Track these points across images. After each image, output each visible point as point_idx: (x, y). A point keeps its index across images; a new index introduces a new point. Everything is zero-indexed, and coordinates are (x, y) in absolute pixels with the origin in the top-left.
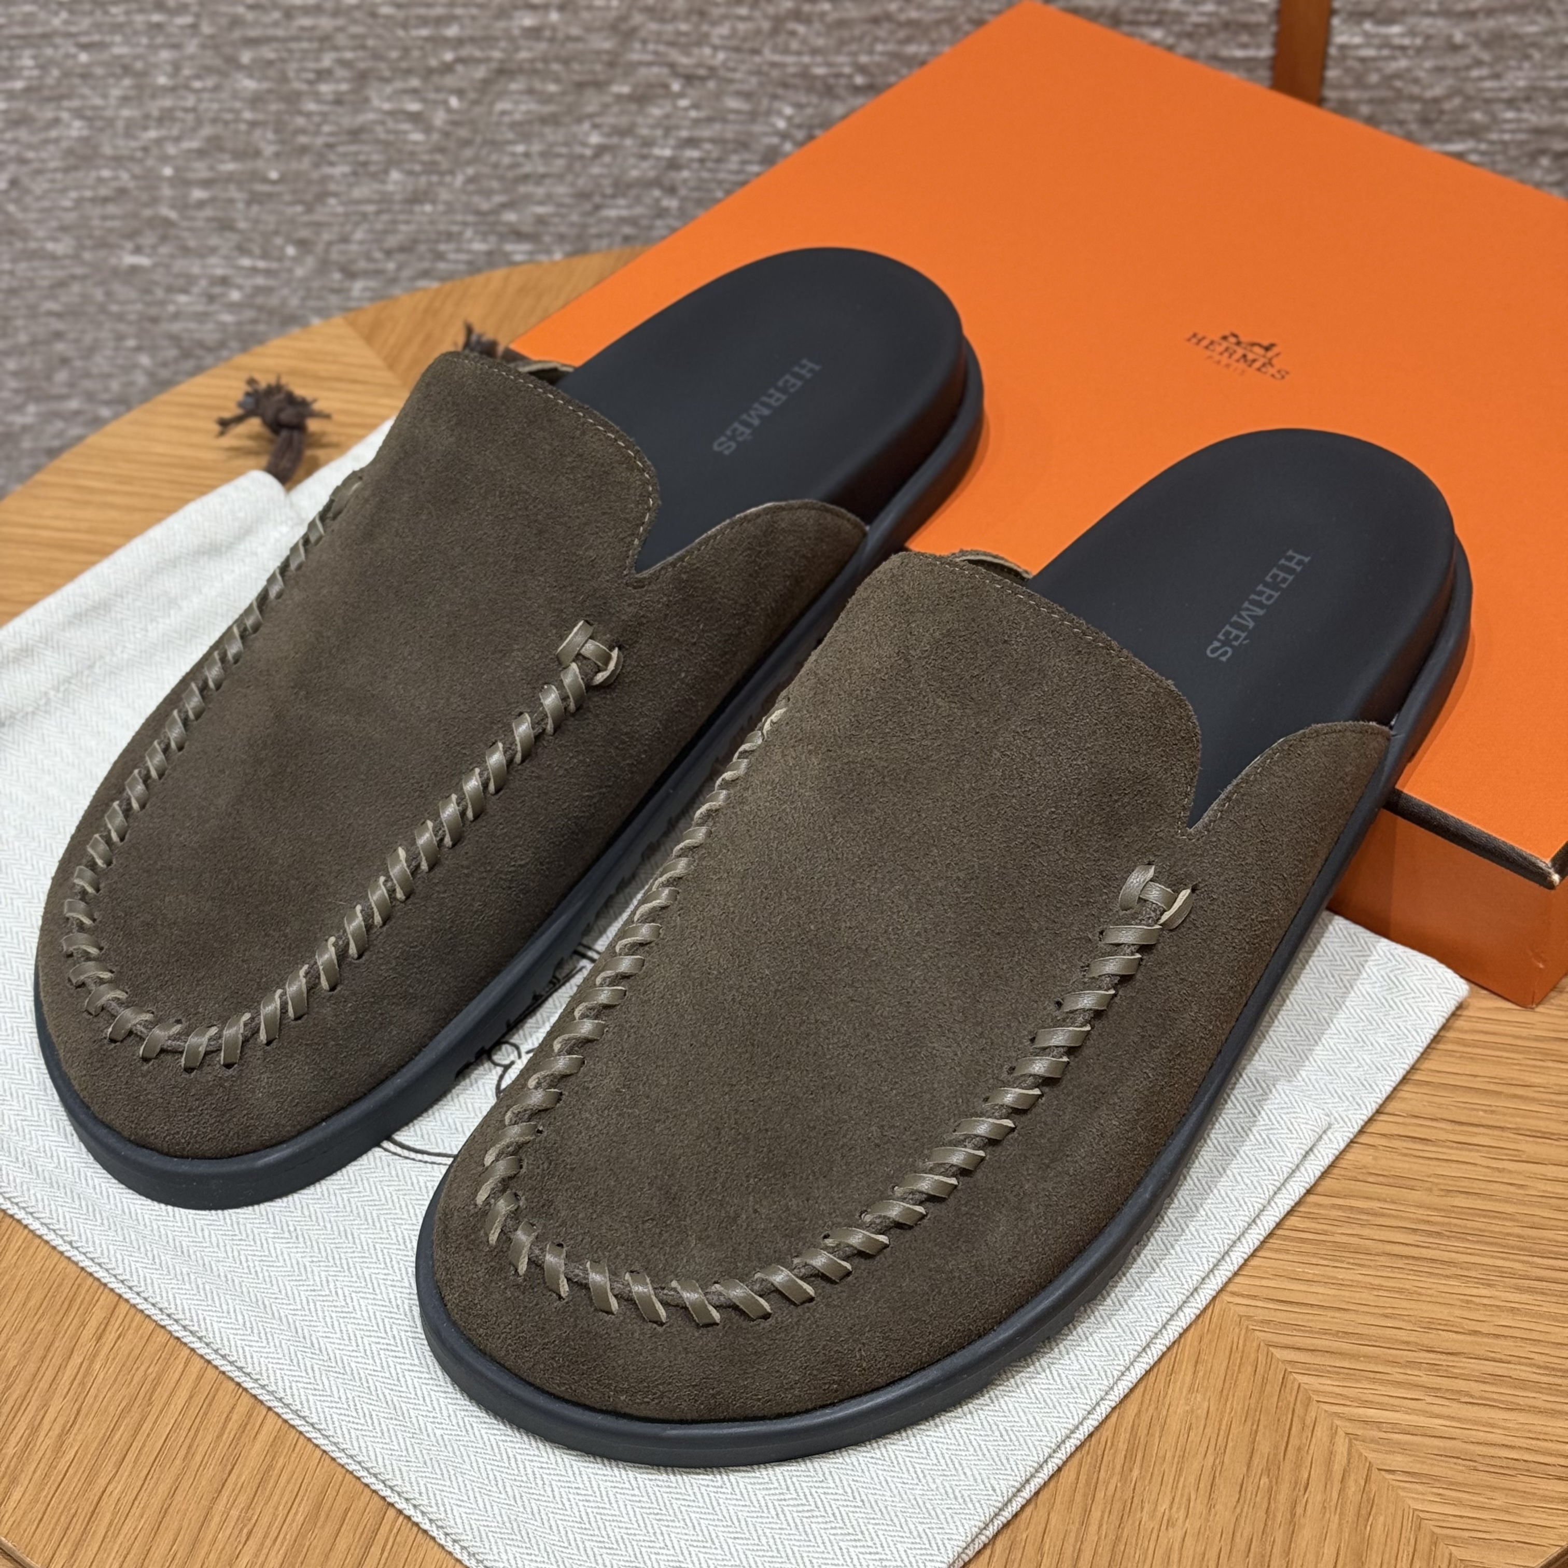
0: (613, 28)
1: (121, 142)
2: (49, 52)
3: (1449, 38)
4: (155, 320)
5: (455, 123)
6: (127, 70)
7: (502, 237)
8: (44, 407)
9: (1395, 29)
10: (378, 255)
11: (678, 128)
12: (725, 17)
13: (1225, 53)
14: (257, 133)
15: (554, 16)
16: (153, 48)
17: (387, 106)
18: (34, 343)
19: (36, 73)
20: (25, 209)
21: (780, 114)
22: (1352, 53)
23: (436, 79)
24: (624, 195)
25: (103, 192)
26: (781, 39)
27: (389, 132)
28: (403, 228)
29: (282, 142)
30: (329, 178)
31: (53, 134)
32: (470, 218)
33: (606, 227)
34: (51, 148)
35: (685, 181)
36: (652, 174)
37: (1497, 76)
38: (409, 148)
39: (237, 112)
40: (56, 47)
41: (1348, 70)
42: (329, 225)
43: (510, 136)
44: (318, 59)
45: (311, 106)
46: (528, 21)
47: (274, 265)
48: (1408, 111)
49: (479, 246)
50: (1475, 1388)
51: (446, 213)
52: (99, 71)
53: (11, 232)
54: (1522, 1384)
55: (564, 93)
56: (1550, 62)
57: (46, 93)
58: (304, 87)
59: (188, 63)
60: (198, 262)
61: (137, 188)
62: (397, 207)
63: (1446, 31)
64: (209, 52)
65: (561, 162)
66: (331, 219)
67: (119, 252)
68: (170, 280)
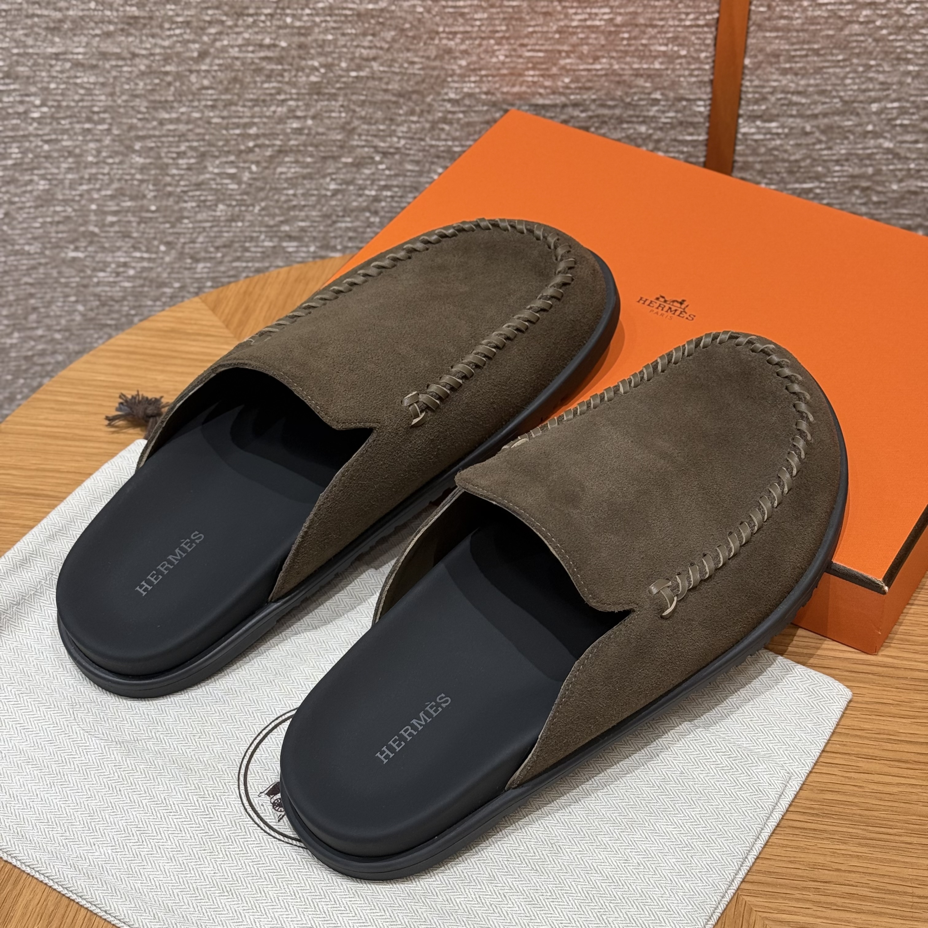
0: (343, 128)
1: (67, 192)
2: (27, 144)
3: (803, 128)
4: (86, 286)
5: (254, 179)
6: (71, 154)
7: (281, 239)
8: (22, 335)
9: (774, 124)
10: (212, 249)
11: (379, 180)
12: (405, 121)
13: (680, 138)
14: (144, 186)
15: (310, 122)
16: (86, 142)
17: (216, 171)
18: (17, 300)
19: (19, 156)
20: (13, 229)
21: (435, 172)
22: (750, 137)
23: (243, 155)
24: (349, 216)
25: (57, 219)
26: (436, 132)
27: (217, 184)
28: (226, 234)
29: (157, 190)
30: (185, 208)
31: (29, 188)
32: (263, 229)
33: (339, 233)
34: (28, 195)
35: (383, 208)
36: (365, 204)
37: (830, 148)
38: (229, 192)
39: (133, 175)
40: (31, 142)
41: (747, 146)
42: (184, 234)
43: (286, 185)
44: (178, 147)
45: (175, 171)
46: (295, 125)
47: (154, 256)
48: (781, 167)
49: (267, 244)
50: (840, 901)
51: (249, 226)
52: (55, 154)
53: (5, 241)
54: (864, 898)
55: (315, 163)
56: (858, 140)
57: (25, 166)
58: (171, 161)
59: (105, 149)
60: (110, 255)
61: (76, 216)
62: (222, 224)
63: (801, 125)
64: (117, 144)
65: (314, 198)
66: (185, 231)
67: (66, 250)
68: (94, 265)
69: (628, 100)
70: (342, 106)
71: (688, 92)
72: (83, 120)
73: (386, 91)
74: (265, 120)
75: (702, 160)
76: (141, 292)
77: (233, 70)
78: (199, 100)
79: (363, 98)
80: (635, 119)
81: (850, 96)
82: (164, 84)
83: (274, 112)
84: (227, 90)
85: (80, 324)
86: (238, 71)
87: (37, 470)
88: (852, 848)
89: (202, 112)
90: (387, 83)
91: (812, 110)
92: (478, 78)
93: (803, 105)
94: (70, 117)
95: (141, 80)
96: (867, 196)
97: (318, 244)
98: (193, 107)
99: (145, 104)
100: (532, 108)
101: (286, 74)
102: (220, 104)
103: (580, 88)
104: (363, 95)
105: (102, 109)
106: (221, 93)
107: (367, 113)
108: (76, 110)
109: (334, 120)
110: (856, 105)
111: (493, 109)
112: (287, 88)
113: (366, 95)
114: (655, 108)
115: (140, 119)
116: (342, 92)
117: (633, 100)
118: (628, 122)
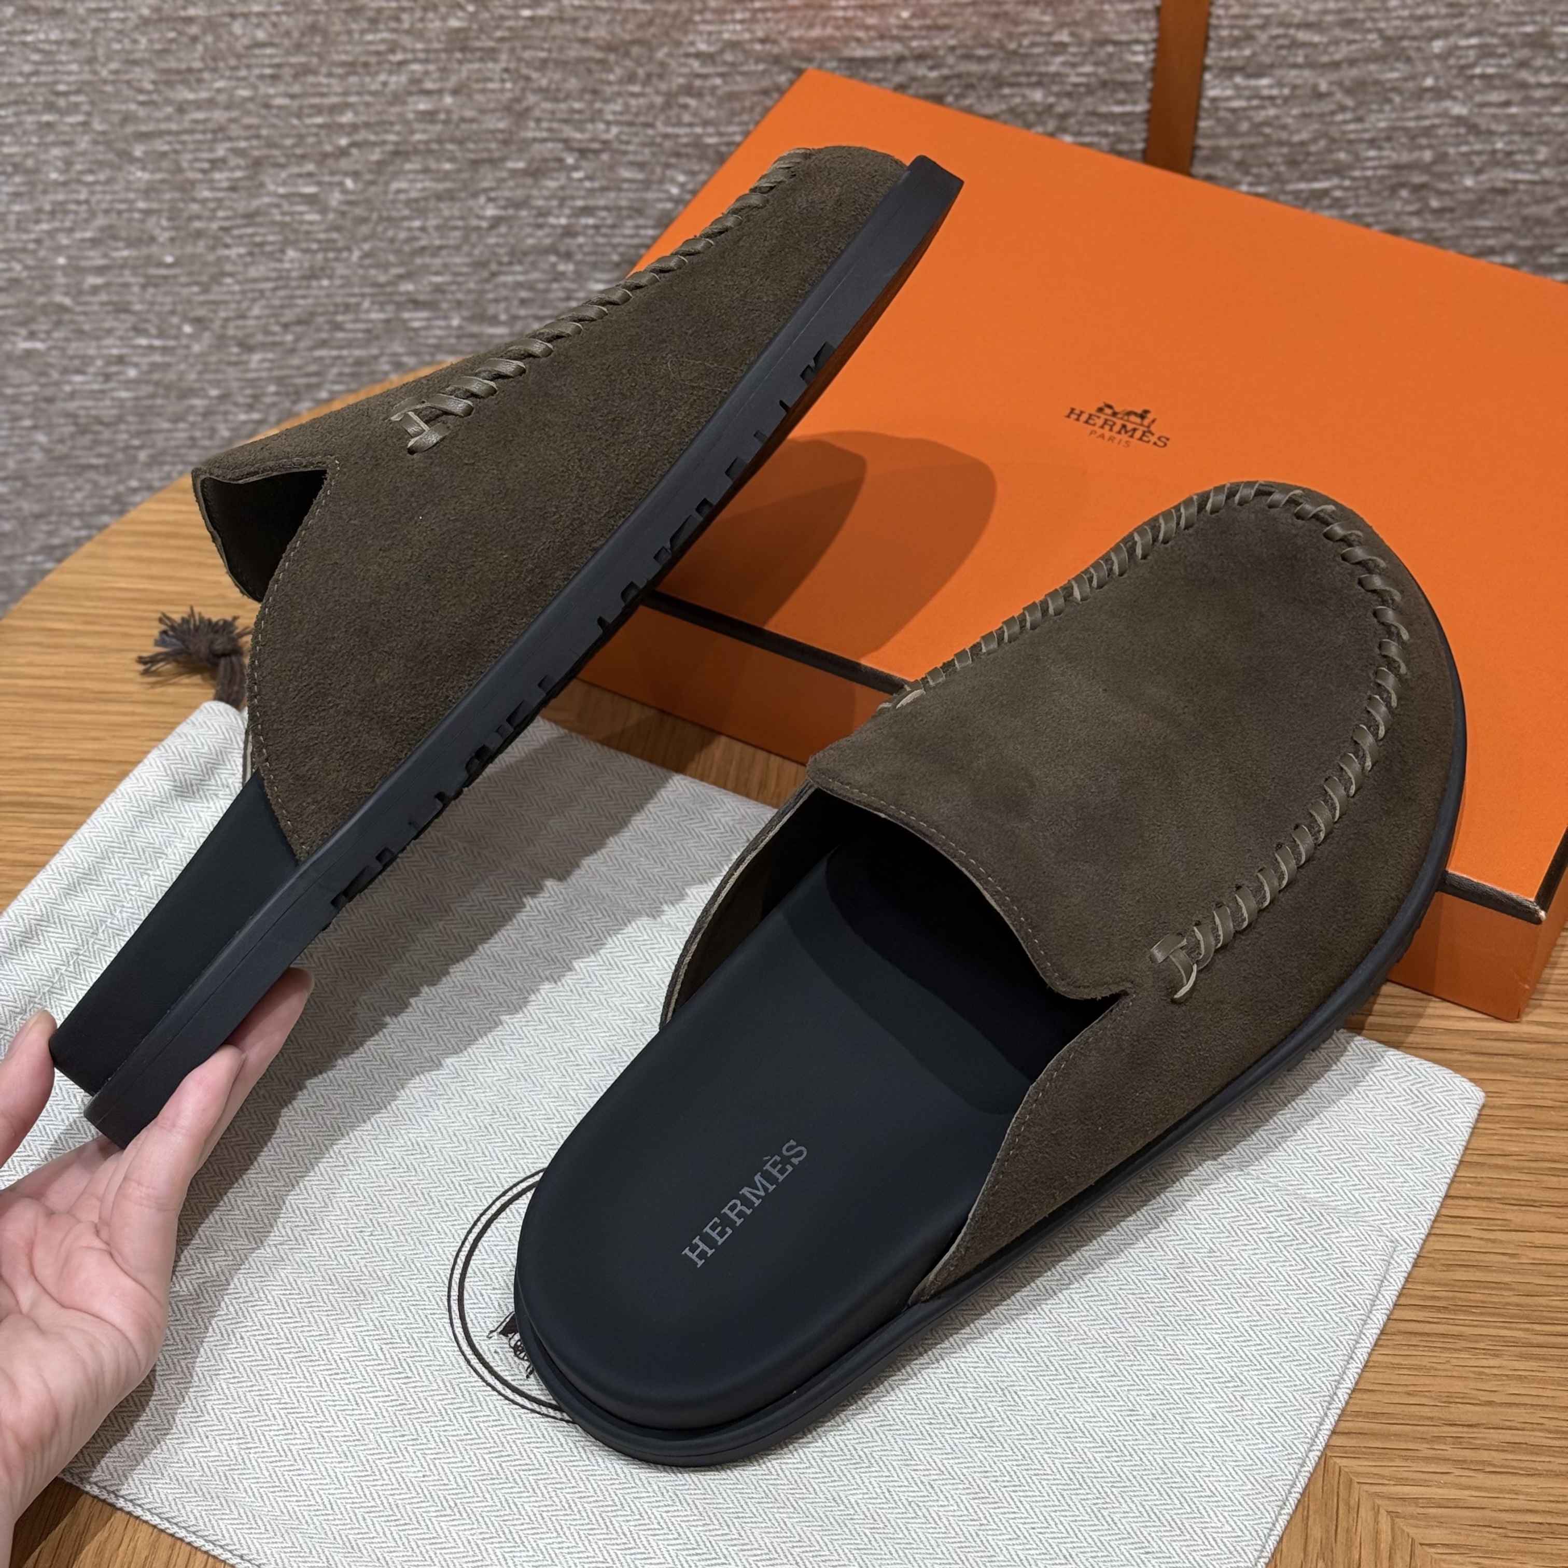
0: (507, 109)
1: (13, 236)
3: (1315, 87)
4: (50, 400)
5: (350, 203)
6: (17, 168)
7: (400, 306)
9: (1265, 81)
10: (276, 329)
11: (573, 198)
12: (619, 94)
13: (1103, 109)
14: (152, 221)
15: (448, 100)
16: (44, 146)
17: (281, 190)
21: (673, 181)
22: (1223, 104)
23: (330, 162)
24: (520, 262)
26: (673, 112)
27: (283, 214)
28: (301, 302)
29: (176, 228)
30: (227, 258)
32: (368, 290)
33: (504, 292)
35: (580, 246)
36: (548, 241)
37: (1360, 120)
38: (305, 227)
39: (131, 202)
41: (1219, 120)
42: (226, 302)
43: (406, 212)
44: (211, 150)
45: (205, 193)
46: (422, 107)
47: (171, 343)
48: (1276, 155)
49: (377, 316)
50: (1497, 1457)
51: (342, 286)
54: (1537, 1449)
55: (459, 171)
56: (1409, 105)
59: (80, 159)
60: (94, 344)
61: (29, 277)
62: (294, 284)
63: (1311, 81)
64: (101, 148)
65: (457, 234)
66: (228, 297)
67: (13, 338)
68: (65, 362)
69: (1012, 46)
70: (506, 70)
71: (1115, 29)
72: (39, 108)
73: (584, 41)
74: (368, 98)
75: (1140, 146)
76: (150, 407)
77: (309, 12)
78: (249, 67)
79: (543, 55)
80: (1023, 79)
81: (1396, 28)
82: (184, 39)
83: (385, 84)
84: (298, 48)
85: (40, 468)
86: (318, 12)
87: (25, 759)
88: (1508, 1364)
89: (254, 87)
90: (586, 28)
91: (1331, 54)
92: (747, 15)
93: (1314, 45)
94: (16, 103)
95: (143, 34)
96: (1420, 199)
97: (466, 313)
98: (238, 79)
99: (152, 76)
100: (844, 65)
101: (405, 17)
102: (287, 72)
103: (928, 28)
104: (543, 49)
105: (73, 88)
106: (288, 53)
107: (551, 81)
108: (26, 90)
109: (491, 96)
110: (1405, 43)
111: (775, 69)
112: (406, 41)
113: (549, 51)
114: (1060, 59)
115: (142, 104)
116: (506, 46)
117: (1020, 45)
118: (1012, 85)
